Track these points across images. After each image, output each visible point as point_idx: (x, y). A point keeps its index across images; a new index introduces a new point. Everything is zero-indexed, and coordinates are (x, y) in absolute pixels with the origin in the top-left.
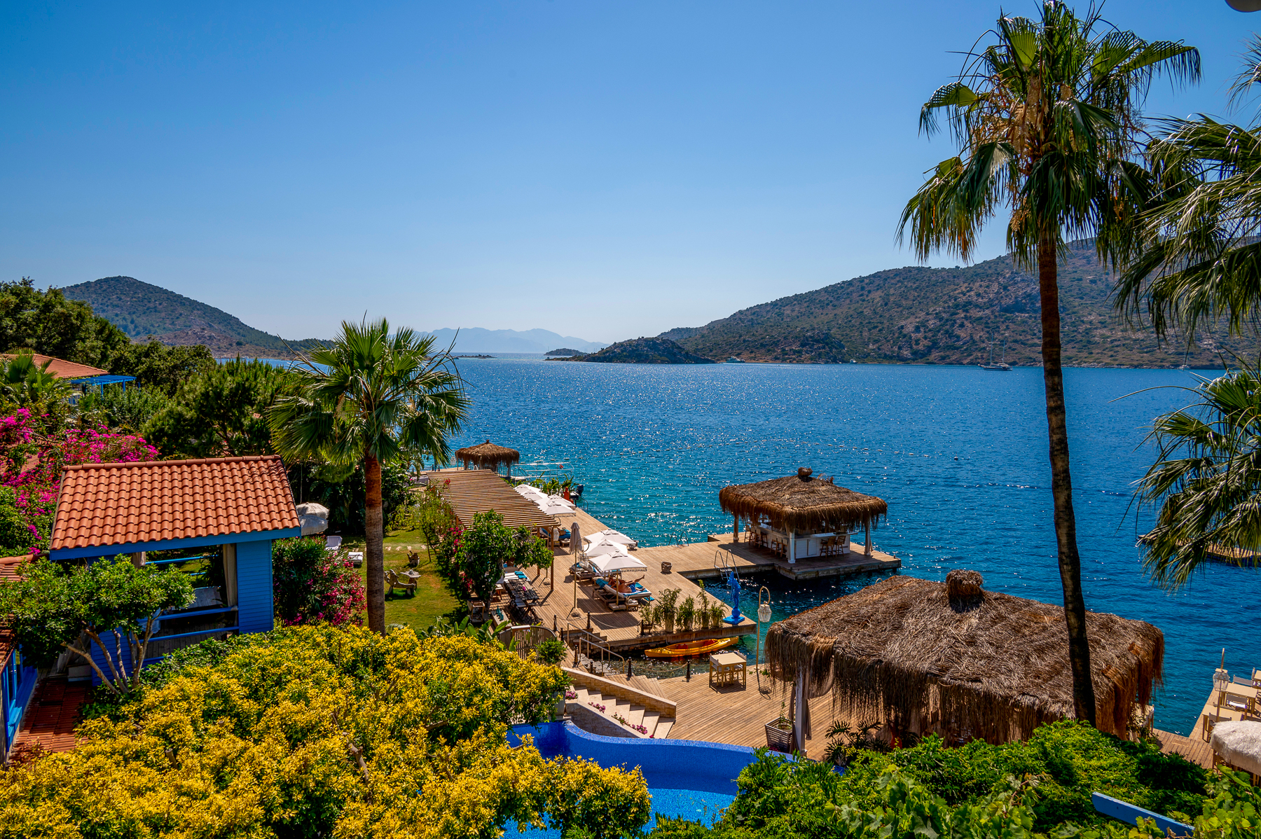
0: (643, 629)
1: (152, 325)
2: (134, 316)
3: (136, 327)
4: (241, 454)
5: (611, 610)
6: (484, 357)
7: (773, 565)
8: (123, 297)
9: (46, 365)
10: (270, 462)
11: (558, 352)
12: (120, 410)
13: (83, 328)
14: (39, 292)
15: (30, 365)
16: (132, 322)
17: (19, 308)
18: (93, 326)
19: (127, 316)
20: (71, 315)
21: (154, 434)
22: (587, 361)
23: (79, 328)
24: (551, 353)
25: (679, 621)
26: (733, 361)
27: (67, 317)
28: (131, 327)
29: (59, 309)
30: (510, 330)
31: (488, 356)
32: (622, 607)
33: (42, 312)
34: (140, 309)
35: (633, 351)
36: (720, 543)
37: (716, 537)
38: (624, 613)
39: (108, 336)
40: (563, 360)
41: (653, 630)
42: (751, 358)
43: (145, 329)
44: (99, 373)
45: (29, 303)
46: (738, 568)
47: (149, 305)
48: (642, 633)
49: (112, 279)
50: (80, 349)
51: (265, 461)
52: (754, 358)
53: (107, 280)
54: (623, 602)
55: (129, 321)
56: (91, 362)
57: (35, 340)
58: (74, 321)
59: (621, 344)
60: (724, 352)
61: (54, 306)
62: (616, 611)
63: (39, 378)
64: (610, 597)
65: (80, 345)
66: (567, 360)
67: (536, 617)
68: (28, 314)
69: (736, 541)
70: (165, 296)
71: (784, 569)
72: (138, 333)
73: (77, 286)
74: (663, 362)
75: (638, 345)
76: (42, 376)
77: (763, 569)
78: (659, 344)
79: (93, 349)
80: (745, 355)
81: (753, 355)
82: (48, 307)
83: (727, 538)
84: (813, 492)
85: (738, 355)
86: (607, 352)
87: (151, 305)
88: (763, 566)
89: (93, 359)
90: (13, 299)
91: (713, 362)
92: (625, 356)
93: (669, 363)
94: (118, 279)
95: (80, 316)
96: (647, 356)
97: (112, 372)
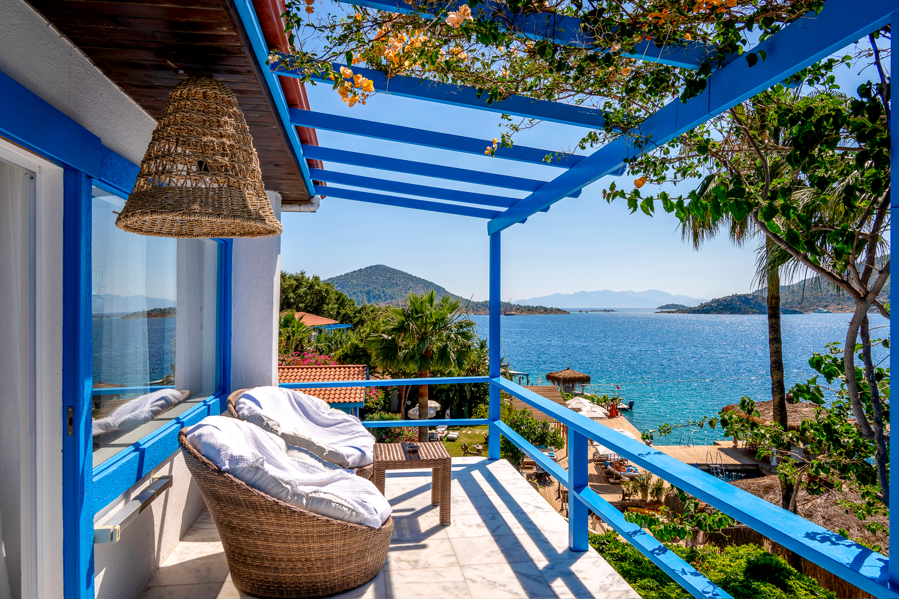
0: (624, 496)
1: (394, 294)
2: (384, 289)
3: (385, 295)
4: (357, 363)
5: (609, 482)
6: (608, 311)
7: (757, 465)
8: (379, 277)
9: (301, 318)
10: (361, 368)
11: (667, 307)
12: (336, 343)
13: (328, 297)
14: (308, 279)
15: (293, 318)
16: (383, 292)
17: (297, 287)
18: (333, 296)
19: (381, 289)
20: (322, 291)
21: (342, 356)
22: (689, 313)
23: (326, 297)
24: (662, 307)
25: (652, 493)
26: (820, 312)
27: (320, 292)
28: (383, 295)
29: (317, 287)
30: (631, 291)
31: (612, 311)
32: (618, 481)
33: (309, 289)
34: (388, 284)
35: (728, 305)
36: (720, 447)
37: (720, 442)
38: (617, 486)
39: (341, 302)
40: (669, 312)
41: (631, 498)
42: (838, 309)
43: (390, 296)
44: (333, 323)
45: (302, 284)
46: (725, 465)
47: (393, 281)
48: (623, 499)
49: (374, 266)
50: (326, 309)
51: (359, 368)
52: (841, 309)
53: (371, 267)
54: (619, 478)
55: (381, 292)
56: (330, 316)
57: (304, 305)
58: (324, 294)
59: (718, 300)
60: (812, 304)
61: (314, 286)
62: (612, 484)
63: (296, 325)
64: (610, 474)
65: (325, 307)
66: (673, 312)
67: (551, 481)
68: (302, 291)
69: (735, 447)
70: (402, 276)
71: (765, 469)
72: (386, 299)
73: (355, 272)
74: (754, 313)
75: (732, 300)
76: (298, 324)
77: (749, 468)
78: (751, 299)
79: (332, 309)
80: (832, 307)
81: (840, 307)
82: (311, 287)
83: (728, 444)
84: (795, 412)
85: (825, 307)
86: (705, 306)
87: (394, 282)
88: (748, 465)
89: (332, 315)
90: (295, 283)
91: (801, 313)
92: (721, 309)
93: (759, 314)
94: (377, 267)
95: (327, 291)
96: (740, 308)
97: (341, 322)
